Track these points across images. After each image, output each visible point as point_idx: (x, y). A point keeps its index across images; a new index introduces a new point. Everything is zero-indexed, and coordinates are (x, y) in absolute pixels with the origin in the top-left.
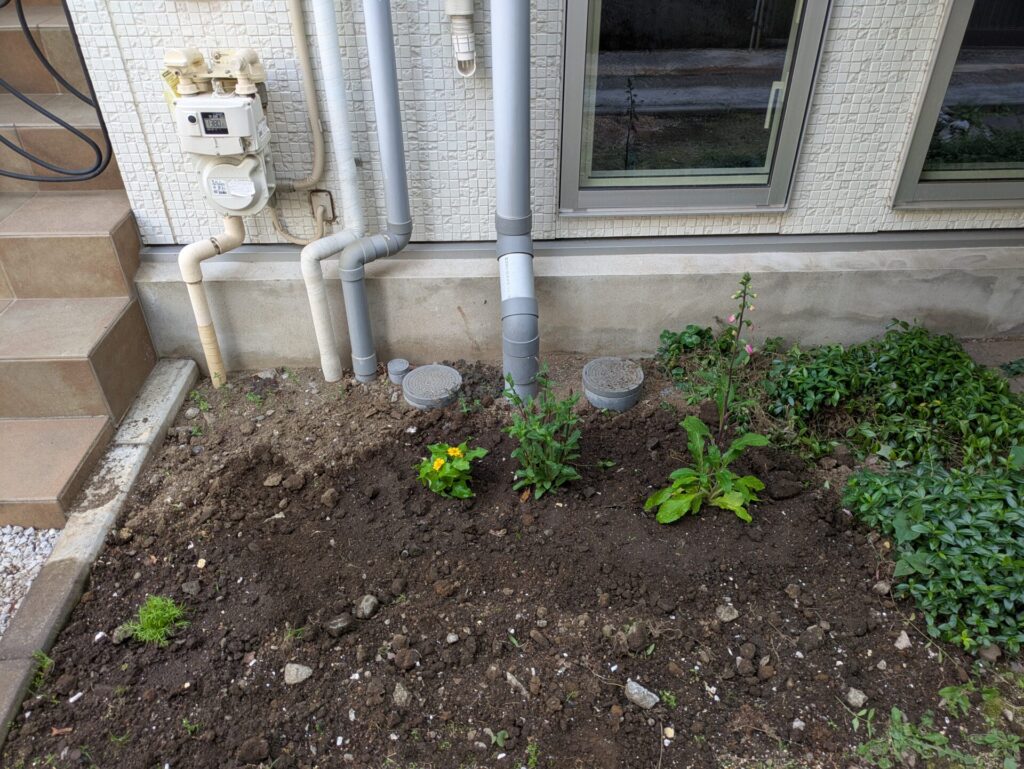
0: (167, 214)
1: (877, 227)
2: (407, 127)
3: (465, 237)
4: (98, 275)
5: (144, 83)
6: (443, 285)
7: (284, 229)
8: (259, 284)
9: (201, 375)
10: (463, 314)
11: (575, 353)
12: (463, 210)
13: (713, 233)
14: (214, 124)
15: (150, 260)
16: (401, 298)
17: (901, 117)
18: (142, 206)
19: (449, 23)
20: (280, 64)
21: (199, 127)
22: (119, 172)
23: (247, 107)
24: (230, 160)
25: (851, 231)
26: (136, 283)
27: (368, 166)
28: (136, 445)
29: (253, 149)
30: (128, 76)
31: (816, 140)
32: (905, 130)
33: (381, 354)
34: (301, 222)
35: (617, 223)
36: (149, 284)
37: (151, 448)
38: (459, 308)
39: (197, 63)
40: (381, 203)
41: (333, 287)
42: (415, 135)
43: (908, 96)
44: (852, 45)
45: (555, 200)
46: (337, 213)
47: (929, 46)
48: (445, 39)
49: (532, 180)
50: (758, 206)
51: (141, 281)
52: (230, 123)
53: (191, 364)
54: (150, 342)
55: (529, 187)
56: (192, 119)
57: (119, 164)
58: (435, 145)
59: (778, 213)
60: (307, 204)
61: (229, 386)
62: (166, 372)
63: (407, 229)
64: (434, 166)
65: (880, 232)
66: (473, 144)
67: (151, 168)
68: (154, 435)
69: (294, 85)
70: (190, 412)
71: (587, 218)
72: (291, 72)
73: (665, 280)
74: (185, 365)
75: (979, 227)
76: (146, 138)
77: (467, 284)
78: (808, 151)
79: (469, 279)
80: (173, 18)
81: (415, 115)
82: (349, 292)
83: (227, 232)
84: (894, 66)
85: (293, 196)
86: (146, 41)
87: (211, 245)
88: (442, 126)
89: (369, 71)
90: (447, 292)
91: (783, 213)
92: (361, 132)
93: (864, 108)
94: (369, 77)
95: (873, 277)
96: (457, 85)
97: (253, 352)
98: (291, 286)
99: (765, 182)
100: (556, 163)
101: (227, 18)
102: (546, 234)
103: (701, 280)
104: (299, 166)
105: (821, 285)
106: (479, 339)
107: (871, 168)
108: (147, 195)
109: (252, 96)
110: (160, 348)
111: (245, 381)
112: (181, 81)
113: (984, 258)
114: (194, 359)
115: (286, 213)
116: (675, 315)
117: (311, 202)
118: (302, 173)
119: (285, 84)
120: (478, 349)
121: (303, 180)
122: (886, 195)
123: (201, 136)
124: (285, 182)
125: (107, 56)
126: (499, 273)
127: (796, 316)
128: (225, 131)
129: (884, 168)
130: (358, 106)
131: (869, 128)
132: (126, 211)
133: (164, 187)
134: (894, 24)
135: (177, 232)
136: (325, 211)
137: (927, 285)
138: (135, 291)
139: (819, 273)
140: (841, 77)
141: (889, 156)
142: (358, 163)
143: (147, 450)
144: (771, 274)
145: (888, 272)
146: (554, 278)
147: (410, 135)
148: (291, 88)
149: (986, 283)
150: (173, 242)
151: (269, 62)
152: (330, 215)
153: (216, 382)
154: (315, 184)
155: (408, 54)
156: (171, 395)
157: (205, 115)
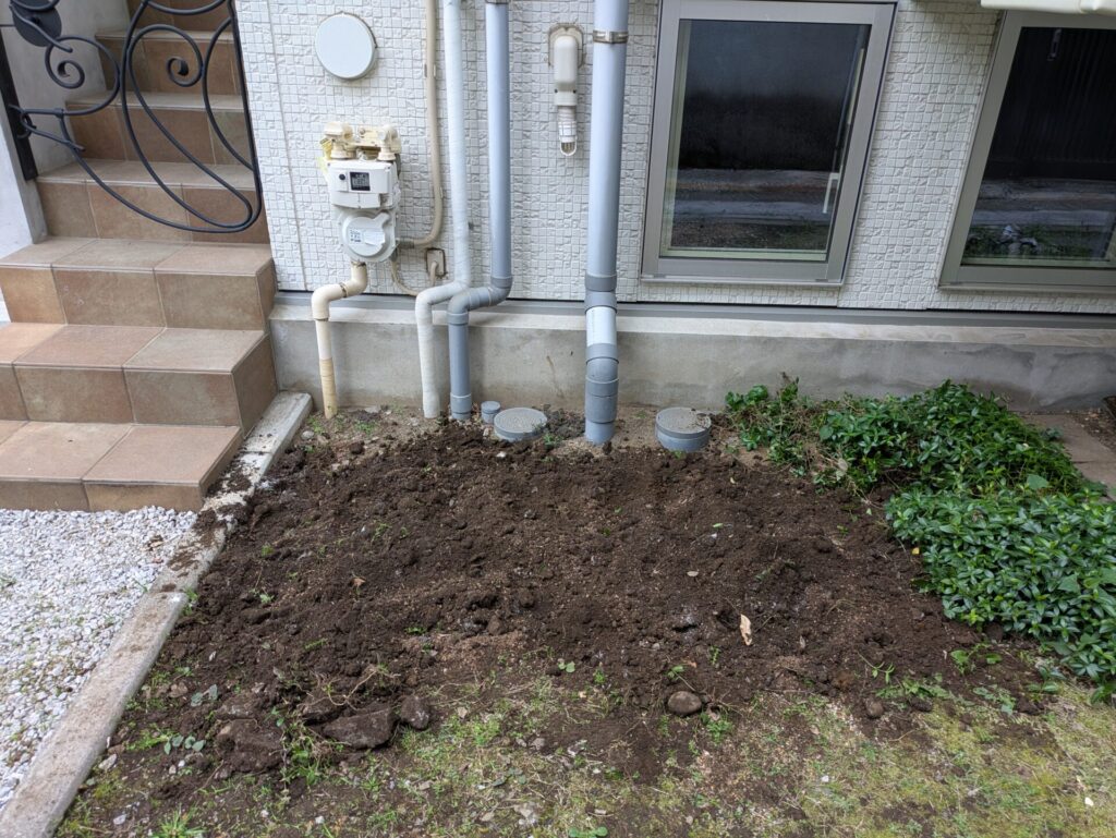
0: (302, 264)
1: (925, 305)
2: (514, 196)
3: (557, 296)
4: (240, 310)
5: (299, 151)
6: (535, 335)
7: (401, 282)
8: (376, 326)
9: (315, 408)
10: (551, 363)
11: (650, 406)
12: (557, 272)
13: (778, 303)
14: (359, 182)
15: (283, 302)
16: (497, 346)
17: (942, 207)
18: (282, 256)
19: (556, 113)
20: (413, 141)
21: (347, 185)
22: (266, 224)
23: (387, 170)
24: (368, 213)
25: (902, 307)
26: (270, 321)
27: (478, 230)
28: (261, 453)
29: (389, 204)
30: (287, 145)
31: (869, 224)
32: (947, 218)
33: (476, 395)
34: (414, 275)
35: (692, 290)
36: (281, 322)
37: (274, 457)
38: (548, 357)
39: (347, 135)
40: (487, 262)
41: (440, 333)
42: (520, 204)
43: (947, 189)
44: (897, 144)
45: (638, 267)
46: (448, 270)
47: (963, 148)
48: (551, 125)
49: (618, 248)
50: (818, 281)
51: (275, 318)
52: (372, 182)
53: (307, 397)
54: (274, 373)
55: (616, 254)
56: (342, 177)
57: (268, 218)
58: (536, 213)
59: (835, 287)
60: (423, 261)
61: (340, 416)
62: (285, 402)
63: (508, 285)
64: (534, 231)
65: (929, 310)
66: (570, 214)
67: (294, 222)
68: (277, 447)
69: (422, 159)
70: (306, 434)
71: (666, 284)
72: (422, 149)
73: (733, 340)
74: (302, 397)
75: (1019, 309)
76: (294, 198)
77: (557, 336)
78: (861, 233)
79: (558, 331)
80: (330, 100)
81: (521, 187)
82: (454, 335)
83: (353, 279)
84: (934, 163)
85: (411, 252)
86: (306, 117)
87: (341, 289)
88: (544, 198)
89: (487, 150)
90: (538, 342)
91: (840, 287)
92: (475, 199)
93: (910, 198)
94: (487, 154)
95: (921, 347)
96: (559, 164)
97: (362, 390)
98: (403, 330)
99: (824, 259)
100: (640, 233)
101: (375, 102)
102: (629, 297)
103: (765, 342)
104: (419, 227)
105: (874, 352)
106: (564, 387)
107: (918, 251)
108: (287, 246)
109: (391, 162)
110: (282, 380)
111: (353, 414)
112: (335, 148)
113: (1024, 336)
114: (310, 394)
115: (403, 267)
116: (742, 374)
117: (426, 259)
118: (422, 234)
119: (416, 157)
120: (562, 397)
121: (422, 238)
122: (932, 276)
123: (347, 192)
124: (407, 240)
125: (273, 128)
126: (585, 326)
127: (852, 381)
128: (367, 188)
129: (929, 251)
130: (474, 178)
131: (915, 216)
132: (268, 258)
133: (303, 240)
134: (933, 128)
135: (309, 280)
136: (437, 267)
137: (970, 358)
138: (269, 327)
139: (872, 341)
140: (888, 171)
141: (933, 241)
142: (471, 226)
143: (271, 458)
144: (828, 340)
145: (934, 343)
146: (633, 333)
147: (517, 204)
148: (420, 161)
149: (1025, 357)
150: (303, 289)
151: (404, 139)
152: (441, 271)
153: (328, 413)
154: (431, 242)
155: (521, 137)
156: (290, 419)
157: (353, 175)
